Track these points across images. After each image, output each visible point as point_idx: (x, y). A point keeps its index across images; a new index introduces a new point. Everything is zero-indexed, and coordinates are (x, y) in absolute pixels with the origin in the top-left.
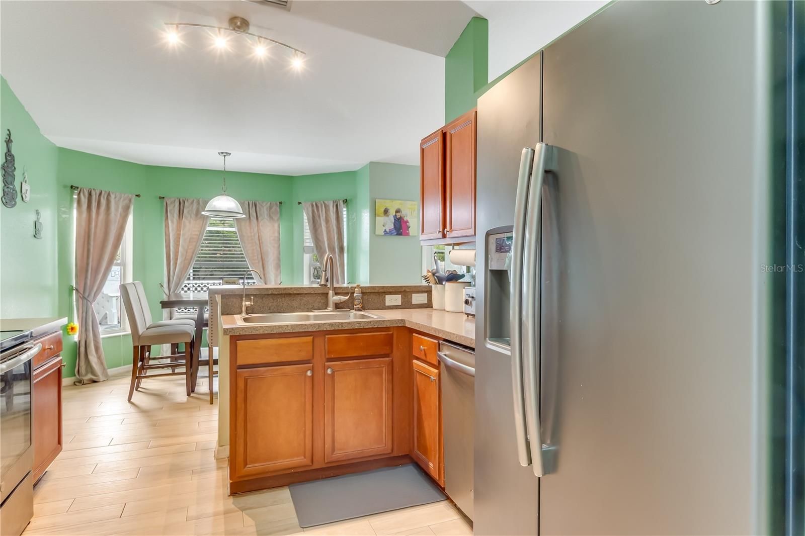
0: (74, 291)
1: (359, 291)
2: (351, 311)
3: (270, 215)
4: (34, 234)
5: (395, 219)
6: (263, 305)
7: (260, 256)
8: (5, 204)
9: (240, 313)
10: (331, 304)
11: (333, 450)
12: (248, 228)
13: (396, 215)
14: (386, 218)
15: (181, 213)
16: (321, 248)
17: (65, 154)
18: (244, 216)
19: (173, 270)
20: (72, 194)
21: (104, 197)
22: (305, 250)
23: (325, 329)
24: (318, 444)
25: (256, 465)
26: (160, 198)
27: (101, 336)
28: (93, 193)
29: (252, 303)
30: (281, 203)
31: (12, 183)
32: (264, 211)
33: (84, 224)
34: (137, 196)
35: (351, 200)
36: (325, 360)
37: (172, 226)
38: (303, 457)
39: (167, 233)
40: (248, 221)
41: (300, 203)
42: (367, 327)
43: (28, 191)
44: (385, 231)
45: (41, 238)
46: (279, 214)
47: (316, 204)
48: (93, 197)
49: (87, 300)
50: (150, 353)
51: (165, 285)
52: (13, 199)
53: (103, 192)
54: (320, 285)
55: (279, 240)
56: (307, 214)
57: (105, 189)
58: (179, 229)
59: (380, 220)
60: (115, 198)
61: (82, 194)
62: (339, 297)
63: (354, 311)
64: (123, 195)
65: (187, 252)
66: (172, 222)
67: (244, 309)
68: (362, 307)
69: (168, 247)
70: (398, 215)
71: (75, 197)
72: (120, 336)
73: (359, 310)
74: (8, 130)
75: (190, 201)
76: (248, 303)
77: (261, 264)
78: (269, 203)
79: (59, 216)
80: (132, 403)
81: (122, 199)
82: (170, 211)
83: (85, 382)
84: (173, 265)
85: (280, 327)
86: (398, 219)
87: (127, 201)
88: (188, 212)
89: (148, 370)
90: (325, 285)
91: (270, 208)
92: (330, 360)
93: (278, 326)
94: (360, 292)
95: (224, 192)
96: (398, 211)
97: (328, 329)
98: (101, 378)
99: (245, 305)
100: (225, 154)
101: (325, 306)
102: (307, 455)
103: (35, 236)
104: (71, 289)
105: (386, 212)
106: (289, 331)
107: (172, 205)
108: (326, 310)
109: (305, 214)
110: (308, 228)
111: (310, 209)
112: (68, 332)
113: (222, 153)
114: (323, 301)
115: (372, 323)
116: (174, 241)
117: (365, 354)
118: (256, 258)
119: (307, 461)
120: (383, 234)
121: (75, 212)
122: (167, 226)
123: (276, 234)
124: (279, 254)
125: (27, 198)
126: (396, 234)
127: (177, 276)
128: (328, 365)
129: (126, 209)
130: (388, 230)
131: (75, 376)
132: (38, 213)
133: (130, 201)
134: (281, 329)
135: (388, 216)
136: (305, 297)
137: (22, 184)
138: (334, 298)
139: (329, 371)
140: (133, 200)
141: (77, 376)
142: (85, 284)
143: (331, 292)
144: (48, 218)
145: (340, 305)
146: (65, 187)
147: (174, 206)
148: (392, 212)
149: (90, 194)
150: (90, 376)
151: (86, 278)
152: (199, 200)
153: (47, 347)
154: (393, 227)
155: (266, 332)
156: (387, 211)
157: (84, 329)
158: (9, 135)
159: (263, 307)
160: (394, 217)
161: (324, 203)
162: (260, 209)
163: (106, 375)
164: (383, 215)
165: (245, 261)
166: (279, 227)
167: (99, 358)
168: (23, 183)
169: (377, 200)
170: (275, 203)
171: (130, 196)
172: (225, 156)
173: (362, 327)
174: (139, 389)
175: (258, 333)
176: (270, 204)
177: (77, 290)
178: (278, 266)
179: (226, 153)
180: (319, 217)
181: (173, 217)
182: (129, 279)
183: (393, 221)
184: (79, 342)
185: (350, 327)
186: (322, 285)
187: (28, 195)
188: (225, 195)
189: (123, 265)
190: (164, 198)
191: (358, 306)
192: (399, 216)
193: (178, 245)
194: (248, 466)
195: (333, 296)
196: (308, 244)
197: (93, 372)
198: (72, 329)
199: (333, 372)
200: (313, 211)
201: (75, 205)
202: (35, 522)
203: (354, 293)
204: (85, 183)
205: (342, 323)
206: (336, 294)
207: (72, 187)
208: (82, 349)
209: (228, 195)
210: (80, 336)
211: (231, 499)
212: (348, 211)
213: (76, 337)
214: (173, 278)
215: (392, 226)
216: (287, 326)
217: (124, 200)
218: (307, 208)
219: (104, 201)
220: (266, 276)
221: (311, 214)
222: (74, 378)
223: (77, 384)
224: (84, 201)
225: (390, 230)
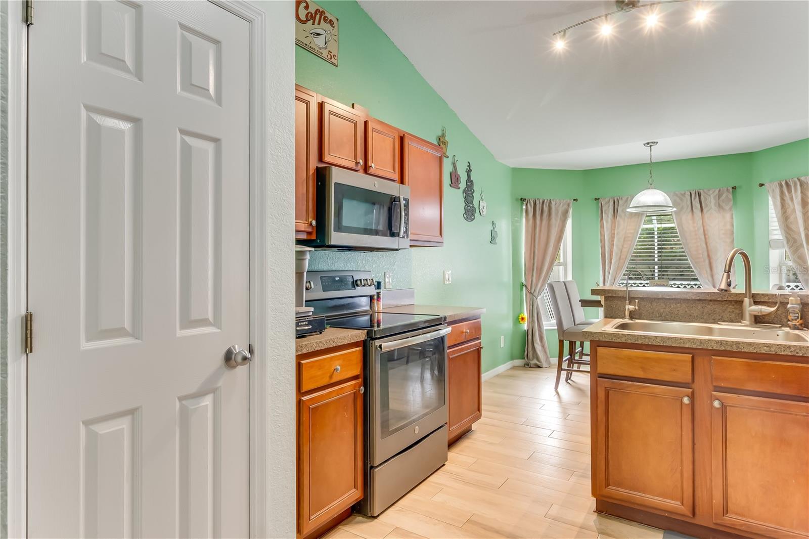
0: (524, 287)
1: (796, 300)
2: (783, 328)
3: (719, 204)
4: (491, 240)
6: (652, 311)
7: (706, 254)
8: (466, 219)
9: (623, 317)
10: (747, 316)
11: (726, 511)
12: (691, 222)
15: (615, 212)
16: (795, 241)
17: (518, 173)
18: (675, 209)
19: (608, 269)
20: (522, 205)
21: (546, 205)
22: (770, 244)
23: (710, 348)
24: (702, 495)
25: (620, 489)
26: (596, 199)
27: (545, 328)
28: (537, 202)
29: (637, 308)
30: (734, 188)
31: (472, 203)
32: (711, 201)
33: (530, 230)
34: (574, 200)
36: (712, 388)
37: (607, 225)
38: (679, 503)
39: (603, 233)
40: (690, 214)
41: (761, 185)
42: (783, 353)
43: (485, 206)
45: (496, 244)
46: (732, 203)
47: (787, 183)
48: (538, 206)
49: (533, 295)
50: (583, 349)
51: (601, 284)
52: (473, 215)
53: (545, 201)
54: (719, 290)
55: (732, 233)
56: (774, 197)
57: (547, 197)
58: (613, 229)
60: (556, 204)
61: (528, 204)
62: (760, 307)
63: (787, 329)
64: (562, 201)
65: (621, 252)
66: (607, 222)
67: (627, 313)
68: (801, 325)
69: (603, 247)
71: (524, 207)
73: (796, 328)
74: (469, 162)
75: (624, 199)
76: (631, 307)
77: (707, 262)
78: (718, 190)
79: (513, 224)
80: (558, 393)
81: (562, 204)
82: (605, 210)
83: (532, 366)
84: (608, 264)
85: (646, 337)
87: (566, 206)
88: (622, 211)
89: (582, 365)
90: (726, 291)
91: (720, 195)
92: (718, 389)
93: (644, 336)
94: (799, 302)
95: (651, 186)
97: (715, 348)
98: (545, 364)
99: (628, 309)
100: (650, 144)
101: (739, 318)
102: (685, 502)
103: (491, 242)
104: (522, 285)
106: (658, 344)
107: (607, 205)
108: (740, 324)
109: (770, 198)
110: (774, 215)
111: (778, 191)
112: (519, 322)
113: (648, 143)
114: (737, 311)
115: (792, 349)
116: (609, 241)
117: (779, 391)
118: (701, 256)
119: (685, 510)
121: (524, 220)
122: (602, 226)
123: (729, 227)
125: (484, 213)
127: (612, 276)
128: (715, 396)
129: (566, 213)
131: (524, 359)
132: (493, 223)
133: (569, 205)
134: (647, 340)
136: (709, 304)
137: (479, 201)
138: (751, 309)
139: (716, 404)
140: (571, 205)
141: (526, 360)
142: (532, 281)
143: (747, 301)
144: (504, 228)
145: (766, 319)
146: (517, 200)
147: (609, 206)
149: (535, 204)
150: (535, 361)
151: (532, 276)
152: (628, 198)
153: (464, 331)
155: (629, 341)
157: (531, 321)
158: (469, 166)
159: (653, 313)
161: (799, 180)
162: (706, 199)
163: (548, 363)
165: (687, 260)
166: (732, 218)
167: (543, 346)
168: (481, 201)
170: (726, 189)
171: (569, 201)
172: (651, 146)
173: (774, 353)
174: (569, 381)
175: (619, 340)
176: (719, 191)
177: (526, 286)
179: (652, 142)
180: (792, 199)
181: (608, 216)
182: (570, 278)
184: (528, 330)
185: (751, 350)
186: (722, 290)
187: (485, 210)
188: (652, 188)
189: (565, 264)
190: (599, 199)
191: (794, 322)
193: (613, 245)
194: (610, 487)
195: (750, 305)
196: (775, 237)
197: (538, 359)
198: (523, 319)
199: (724, 407)
200: (782, 193)
201: (524, 215)
203: (788, 303)
204: (530, 196)
205: (738, 343)
206: (756, 303)
207: (521, 199)
208: (530, 338)
209: (655, 188)
210: (528, 326)
211: (595, 516)
213: (525, 326)
214: (608, 277)
216: (656, 337)
217: (563, 206)
218: (773, 190)
219: (546, 209)
220: (714, 278)
221: (778, 198)
222: (524, 360)
223: (526, 366)
224: (531, 210)
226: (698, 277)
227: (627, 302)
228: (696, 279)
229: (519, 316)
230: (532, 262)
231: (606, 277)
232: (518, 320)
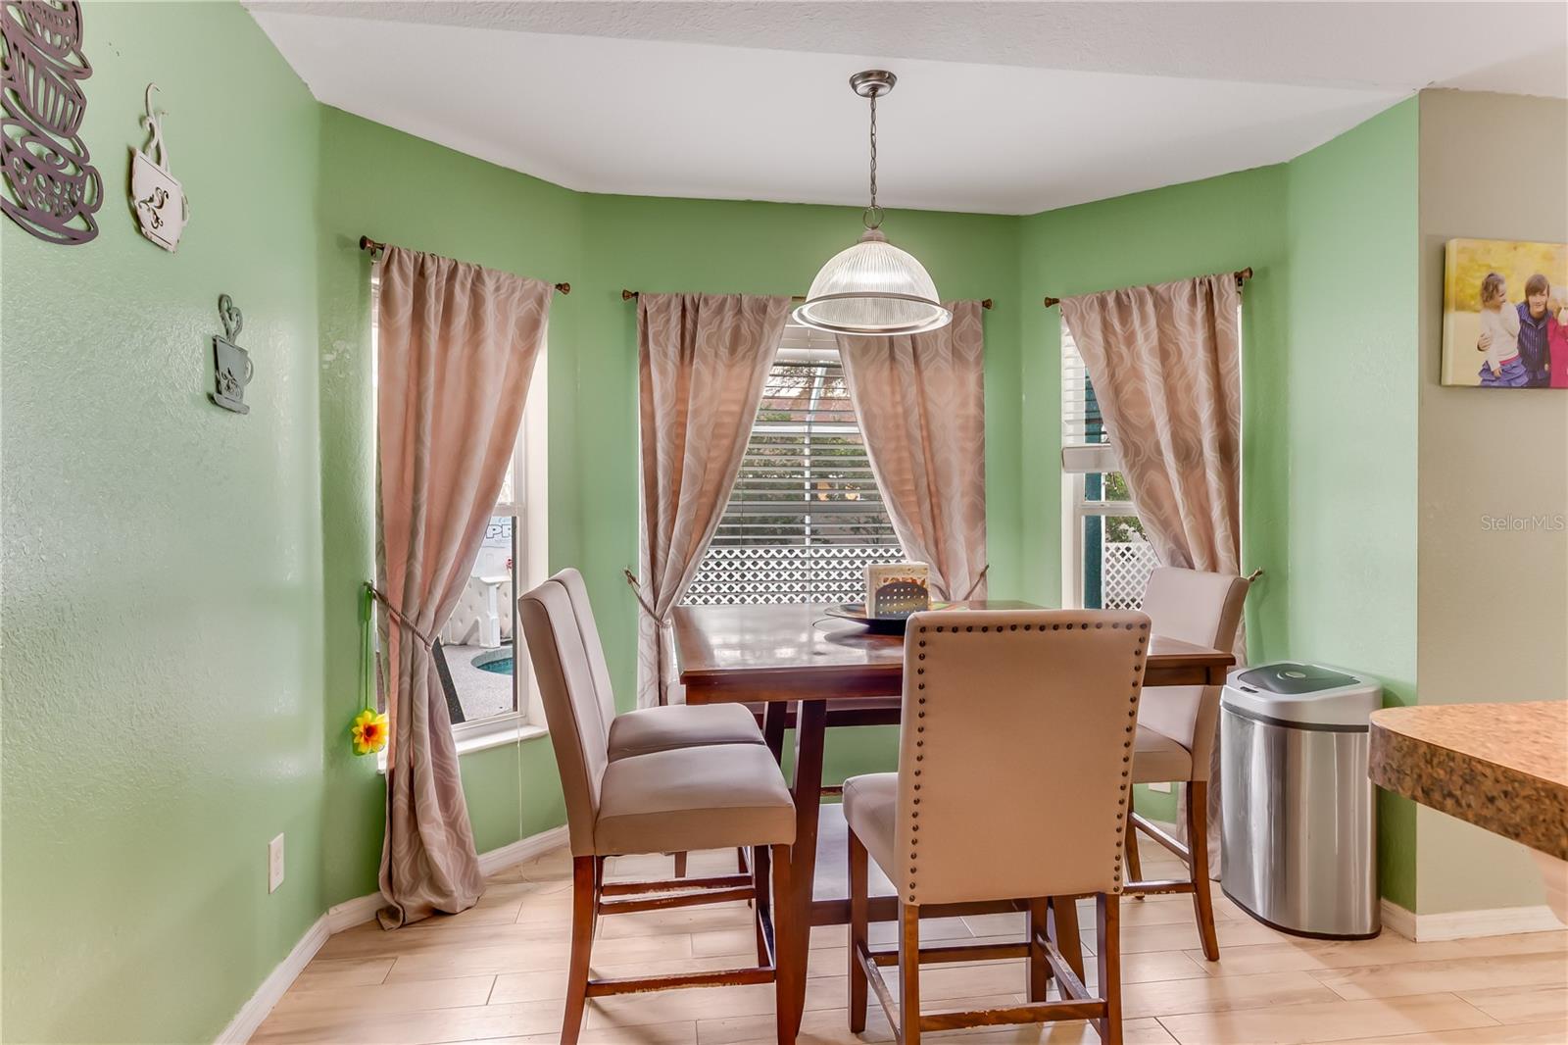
0: (375, 603)
3: (953, 346)
4: (212, 389)
5: (1522, 322)
7: (924, 483)
12: (887, 389)
13: (1527, 304)
14: (1492, 317)
15: (687, 343)
19: (666, 529)
20: (365, 272)
21: (463, 285)
22: (1062, 459)
26: (626, 295)
28: (430, 268)
30: (987, 304)
33: (401, 372)
34: (559, 287)
37: (660, 385)
39: (648, 407)
40: (887, 364)
41: (1051, 302)
44: (1487, 369)
45: (245, 410)
46: (980, 344)
47: (1118, 299)
48: (432, 281)
49: (414, 631)
51: (642, 576)
53: (461, 269)
55: (981, 426)
56: (1085, 335)
57: (469, 257)
58: (682, 393)
59: (1466, 323)
60: (497, 289)
61: (394, 268)
64: (519, 283)
65: (705, 470)
66: (663, 372)
70: (1538, 305)
71: (375, 281)
72: (514, 743)
75: (713, 304)
77: (926, 505)
79: (326, 346)
81: (517, 295)
82: (657, 335)
83: (410, 917)
84: (665, 510)
86: (1537, 321)
87: (531, 304)
88: (709, 339)
91: (956, 322)
96: (1534, 287)
98: (460, 893)
103: (211, 398)
104: (367, 594)
105: (1490, 290)
107: (662, 318)
109: (1067, 337)
112: (355, 746)
116: (669, 434)
118: (915, 487)
120: (1478, 381)
121: (375, 331)
122: (645, 387)
123: (972, 410)
124: (981, 471)
126: (1526, 380)
127: (679, 549)
129: (530, 328)
130: (1495, 366)
131: (379, 891)
132: (226, 306)
133: (540, 302)
135: (1497, 308)
137: (132, 156)
140: (548, 301)
141: (385, 892)
142: (409, 576)
146: (343, 243)
147: (668, 321)
148: (1513, 292)
149: (421, 272)
150: (426, 896)
151: (411, 556)
152: (739, 301)
154: (1516, 353)
156: (1496, 288)
157: (405, 733)
160: (1520, 310)
163: (472, 878)
164: (1477, 302)
166: (981, 385)
167: (452, 824)
168: (145, 160)
171: (540, 286)
176: (957, 307)
177: (383, 599)
178: (978, 514)
181: (665, 355)
183: (1518, 327)
184: (392, 773)
187: (171, 213)
189: (519, 513)
190: (636, 294)
192: (1541, 309)
193: (681, 447)
196: (1068, 441)
197: (436, 884)
198: (370, 732)
201: (375, 310)
207: (363, 242)
208: (401, 801)
210: (394, 755)
213: (380, 760)
214: (667, 556)
215: (1512, 350)
217: (521, 300)
218: (1082, 317)
219: (462, 300)
220: (941, 546)
221: (1098, 336)
222: (374, 897)
223: (385, 922)
224: (403, 292)
225: (1503, 363)
229: (353, 724)
230: (408, 503)
231: (660, 554)
232: (349, 737)
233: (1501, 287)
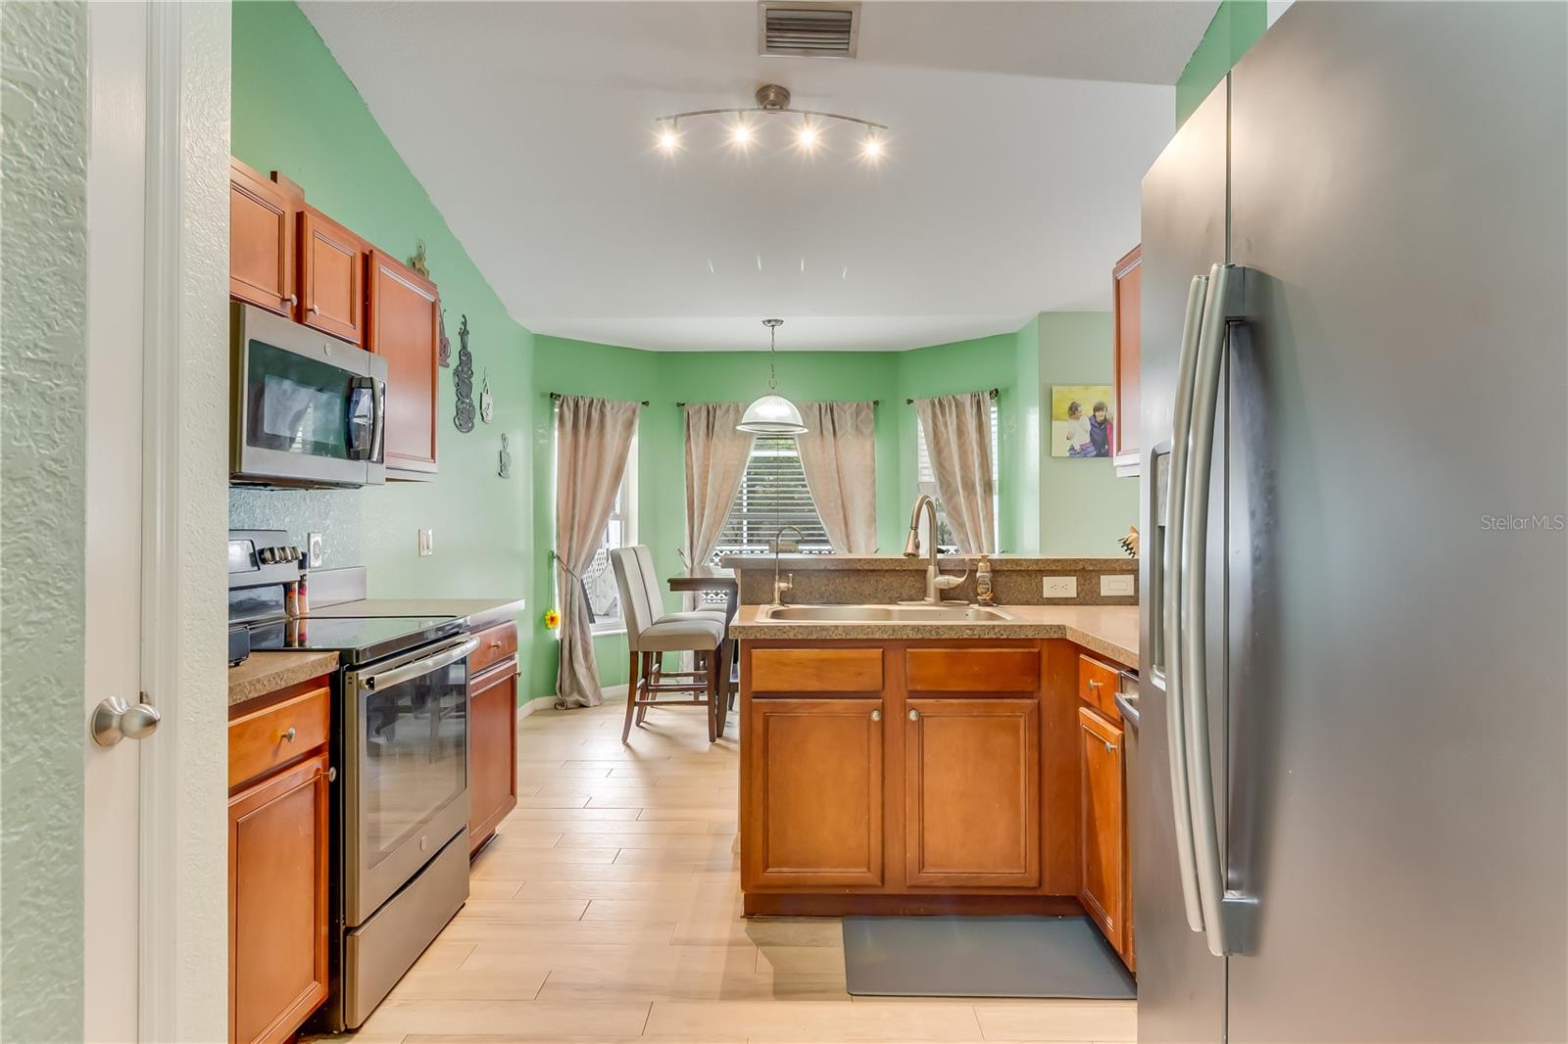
0: (555, 560)
1: (986, 567)
2: (971, 606)
3: (857, 426)
4: (500, 471)
5: (1092, 425)
6: (810, 589)
7: (839, 502)
8: (459, 427)
9: (771, 602)
10: (932, 590)
11: (922, 864)
12: (820, 452)
13: (1094, 416)
14: (1074, 423)
15: (710, 428)
16: (949, 485)
17: (545, 345)
18: (806, 430)
19: (698, 526)
20: (552, 406)
21: (596, 409)
22: (919, 489)
23: (905, 637)
24: (894, 851)
25: (785, 869)
26: (679, 405)
27: (593, 634)
28: (581, 403)
29: (791, 586)
30: (876, 403)
31: (468, 396)
32: (847, 421)
34: (644, 403)
35: (1006, 390)
36: (905, 694)
37: (697, 450)
38: (865, 870)
39: (689, 462)
40: (819, 438)
41: (910, 402)
42: (986, 637)
43: (491, 405)
44: (1072, 449)
45: (509, 477)
46: (873, 425)
47: (940, 402)
48: (581, 410)
49: (572, 574)
50: (660, 666)
51: (687, 552)
52: (471, 419)
53: (595, 401)
54: (905, 555)
55: (874, 471)
56: (924, 421)
57: (598, 395)
58: (706, 457)
59: (1062, 427)
60: (612, 408)
61: (565, 405)
62: (947, 577)
63: (976, 606)
64: (624, 404)
65: (719, 497)
66: (697, 445)
67: (777, 595)
68: (991, 599)
69: (690, 487)
70: (1100, 416)
71: (557, 410)
72: (619, 635)
73: (986, 604)
74: (463, 316)
75: (724, 408)
76: (783, 585)
77: (841, 515)
78: (855, 405)
79: (535, 443)
80: (628, 746)
81: (622, 410)
82: (694, 425)
83: (569, 705)
84: (698, 517)
85: (823, 628)
86: (1100, 424)
87: (629, 413)
88: (721, 427)
89: (658, 694)
90: (914, 555)
91: (858, 413)
92: (914, 694)
93: (820, 627)
94: (989, 569)
95: (773, 391)
96: (1098, 408)
97: (910, 636)
98: (592, 701)
99: (779, 588)
100: (773, 323)
101: (921, 594)
102: (872, 866)
103: (500, 474)
104: (552, 556)
105: (1073, 410)
106: (840, 637)
107: (697, 417)
108: (923, 602)
109: (919, 421)
110: (925, 447)
111: (929, 413)
112: (547, 625)
113: (769, 321)
114: (918, 585)
115: (997, 630)
116: (699, 478)
117: (982, 688)
118: (833, 505)
119: (872, 877)
120: (1068, 454)
121: (556, 433)
122: (689, 452)
123: (868, 461)
124: (874, 496)
125: (490, 416)
126: (1095, 453)
127: (705, 538)
128: (910, 704)
129: (629, 425)
130: (1077, 448)
131: (556, 694)
132: (504, 439)
133: (634, 412)
134: (825, 633)
135: (1078, 418)
136: (884, 576)
137: (481, 395)
138: (937, 581)
139: (913, 716)
140: (638, 412)
141: (559, 694)
142: (570, 548)
143: (931, 569)
144: (519, 446)
145: (952, 595)
146: (543, 395)
147: (700, 418)
148: (1087, 411)
149: (577, 405)
150: (576, 697)
151: (571, 538)
152: (738, 406)
153: (493, 644)
155: (800, 637)
156: (1076, 409)
157: (568, 621)
158: (465, 323)
159: (811, 593)
160: (1090, 419)
161: (954, 398)
162: (840, 416)
163: (599, 697)
164: (1067, 416)
165: (813, 511)
166: (874, 449)
167: (589, 668)
168: (484, 394)
169: (1053, 388)
170: (865, 403)
171: (634, 404)
172: (773, 326)
173: (976, 637)
174: (641, 724)
175: (785, 636)
176: (858, 405)
177: (559, 558)
178: (872, 520)
179: (776, 321)
180: (946, 426)
181: (698, 436)
182: (634, 542)
183: (1089, 428)
184: (562, 640)
185: (953, 635)
186: (909, 554)
187: (490, 412)
188: (775, 395)
189: (624, 518)
190: (684, 404)
191: (984, 597)
192: (1103, 418)
193: (707, 484)
194: (770, 870)
195: (936, 577)
196: (926, 479)
197: (581, 692)
198: (552, 619)
199: (921, 718)
200: (934, 415)
201: (556, 424)
202: (471, 906)
203: (977, 571)
204: (568, 390)
205: (938, 627)
206: (942, 572)
207: (552, 394)
208: (566, 652)
209: (779, 396)
210: (563, 632)
211: (744, 924)
212: (1000, 412)
213: (557, 633)
214: (698, 540)
215: (1087, 439)
216: (836, 627)
217: (625, 411)
218: (924, 411)
219: (595, 415)
220: (850, 538)
221: (930, 421)
222: (553, 698)
223: (559, 708)
224: (569, 416)
225: (1082, 446)
226: (829, 537)
227: (777, 577)
228: (826, 542)
229: (545, 615)
230: (570, 514)
231: (695, 541)
232: (544, 621)
233: (1079, 409)
